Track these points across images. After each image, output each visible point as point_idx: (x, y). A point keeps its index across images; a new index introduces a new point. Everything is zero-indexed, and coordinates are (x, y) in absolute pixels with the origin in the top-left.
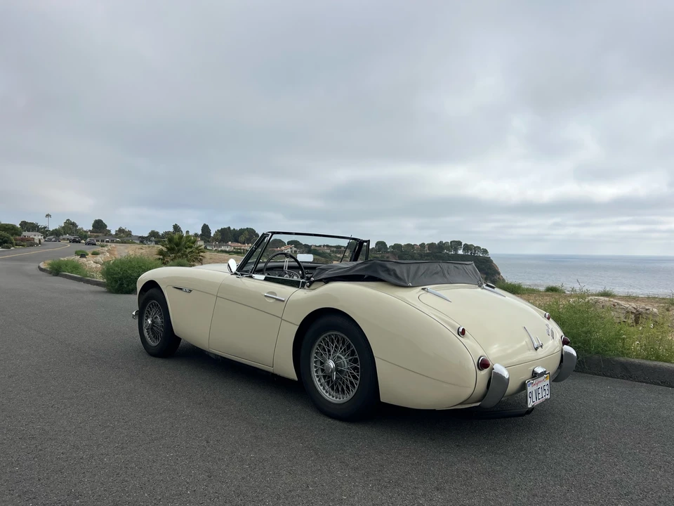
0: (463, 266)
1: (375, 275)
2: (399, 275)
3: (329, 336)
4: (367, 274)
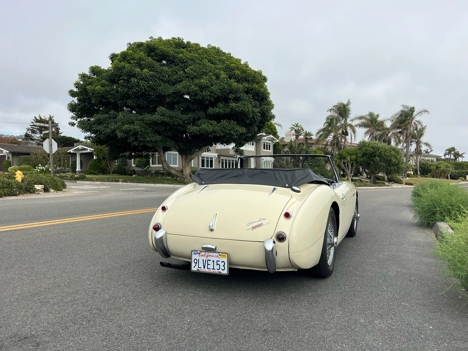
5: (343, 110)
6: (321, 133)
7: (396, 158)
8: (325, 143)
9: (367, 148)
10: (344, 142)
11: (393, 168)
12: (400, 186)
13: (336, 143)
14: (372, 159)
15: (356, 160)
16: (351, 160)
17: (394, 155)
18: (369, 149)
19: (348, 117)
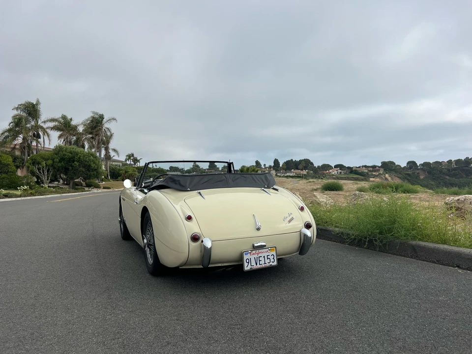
0: (253, 176)
1: (166, 184)
2: (182, 183)
5: (32, 110)
6: (6, 134)
7: (95, 163)
8: (12, 146)
9: (64, 153)
10: (37, 146)
11: (93, 173)
12: (100, 191)
13: (26, 147)
14: (70, 164)
15: (52, 166)
16: (46, 165)
17: (93, 161)
18: (66, 153)
19: (38, 118)
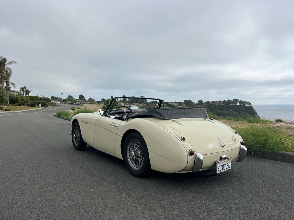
0: (198, 110)
1: (151, 115)
2: (162, 114)
3: (134, 141)
4: (149, 114)
